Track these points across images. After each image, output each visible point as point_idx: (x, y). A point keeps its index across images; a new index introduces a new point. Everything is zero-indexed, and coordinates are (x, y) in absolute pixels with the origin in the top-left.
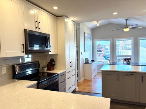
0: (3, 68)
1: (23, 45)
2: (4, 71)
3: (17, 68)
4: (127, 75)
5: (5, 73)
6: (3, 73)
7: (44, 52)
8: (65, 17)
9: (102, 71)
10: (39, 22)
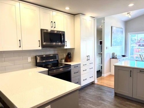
0: (29, 58)
1: (39, 41)
2: (30, 60)
3: (38, 58)
4: (141, 72)
5: (30, 61)
6: (29, 61)
7: (60, 47)
8: (80, 14)
9: (115, 66)
10: (55, 22)
